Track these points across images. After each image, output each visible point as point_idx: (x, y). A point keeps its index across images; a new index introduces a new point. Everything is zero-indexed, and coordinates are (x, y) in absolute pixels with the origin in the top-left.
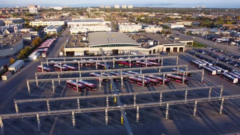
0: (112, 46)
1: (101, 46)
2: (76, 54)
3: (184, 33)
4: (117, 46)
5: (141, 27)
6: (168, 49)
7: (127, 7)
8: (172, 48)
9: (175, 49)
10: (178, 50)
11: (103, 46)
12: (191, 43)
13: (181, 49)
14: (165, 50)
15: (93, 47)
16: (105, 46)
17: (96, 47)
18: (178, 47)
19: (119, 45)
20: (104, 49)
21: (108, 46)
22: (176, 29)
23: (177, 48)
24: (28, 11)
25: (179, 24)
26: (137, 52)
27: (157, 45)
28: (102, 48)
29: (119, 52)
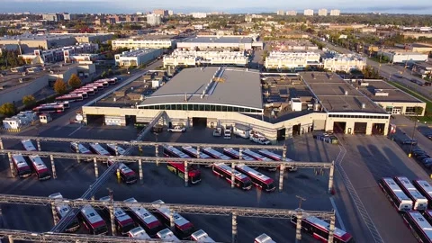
0: (190, 108)
1: (162, 107)
2: (108, 121)
3: (420, 76)
4: (202, 108)
5: (317, 58)
6: (340, 127)
7: (329, 14)
8: (350, 124)
9: (360, 128)
10: (369, 131)
11: (169, 108)
12: (420, 109)
13: (378, 128)
14: (330, 127)
15: (146, 108)
16: (174, 107)
17: (151, 108)
18: (370, 123)
19: (207, 108)
20: (172, 114)
21: (179, 107)
22: (403, 64)
23: (365, 125)
24: (145, 19)
25: (417, 53)
26: (248, 128)
27: (312, 111)
28: (167, 111)
29: (209, 125)
